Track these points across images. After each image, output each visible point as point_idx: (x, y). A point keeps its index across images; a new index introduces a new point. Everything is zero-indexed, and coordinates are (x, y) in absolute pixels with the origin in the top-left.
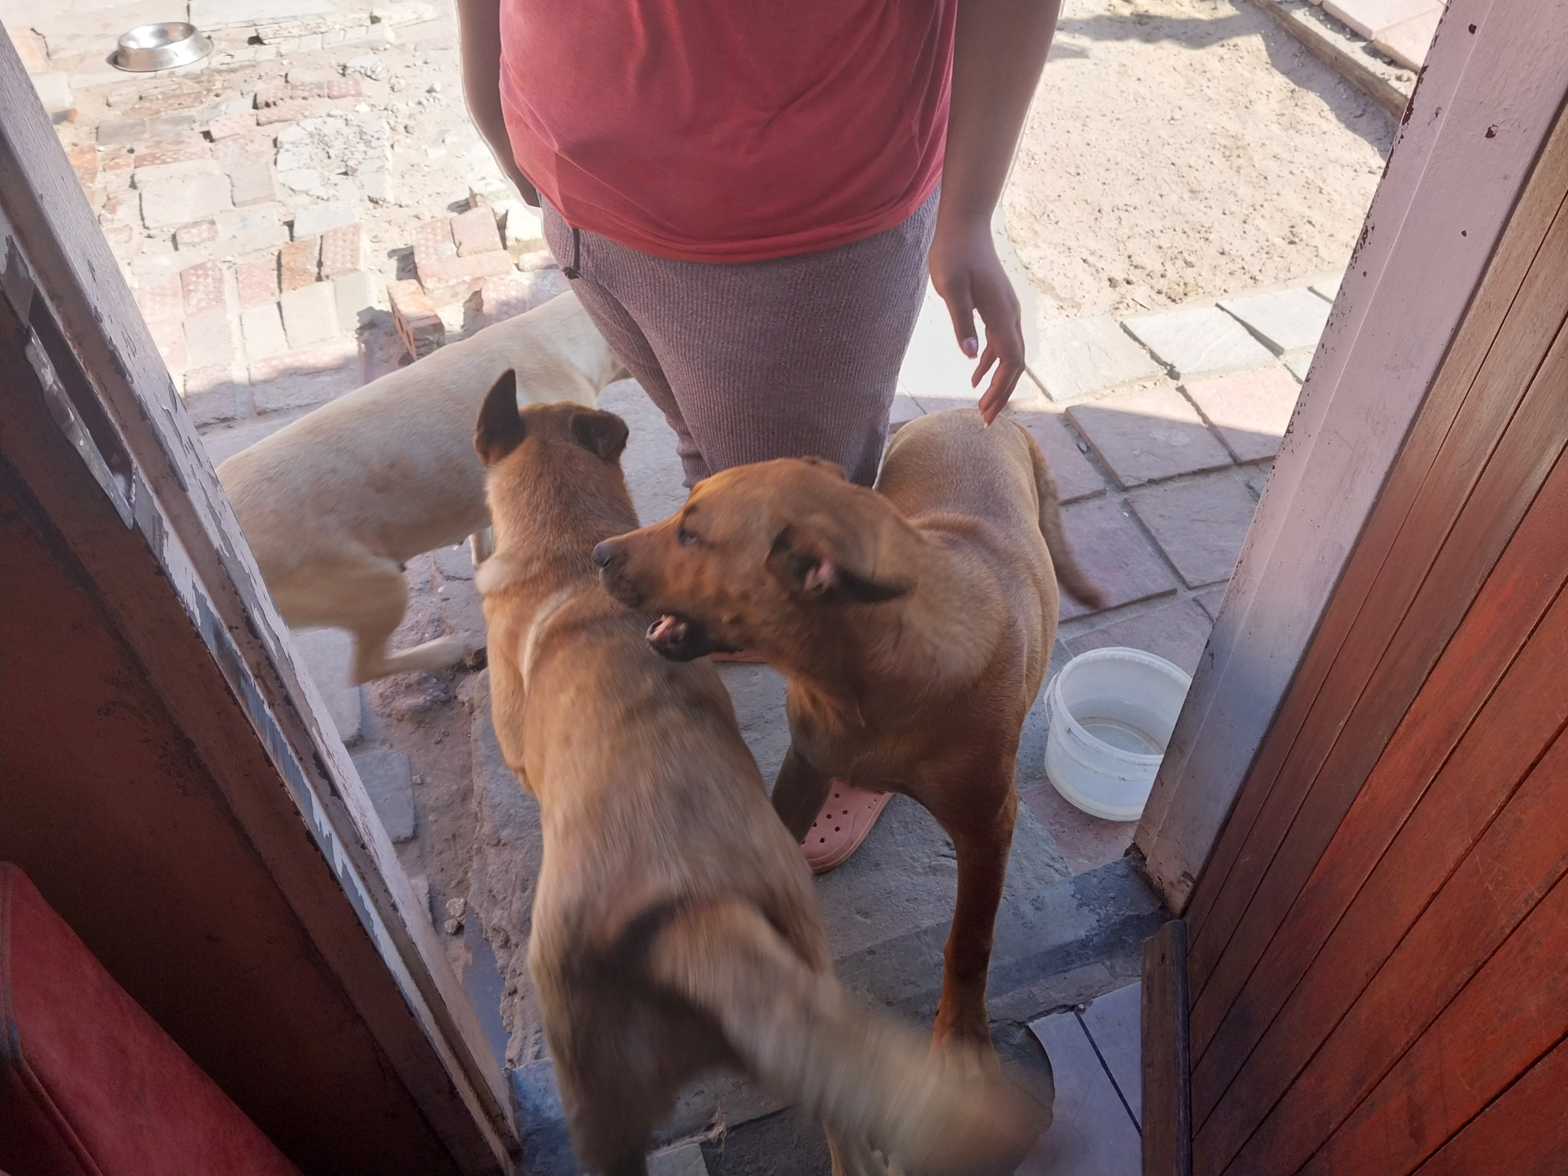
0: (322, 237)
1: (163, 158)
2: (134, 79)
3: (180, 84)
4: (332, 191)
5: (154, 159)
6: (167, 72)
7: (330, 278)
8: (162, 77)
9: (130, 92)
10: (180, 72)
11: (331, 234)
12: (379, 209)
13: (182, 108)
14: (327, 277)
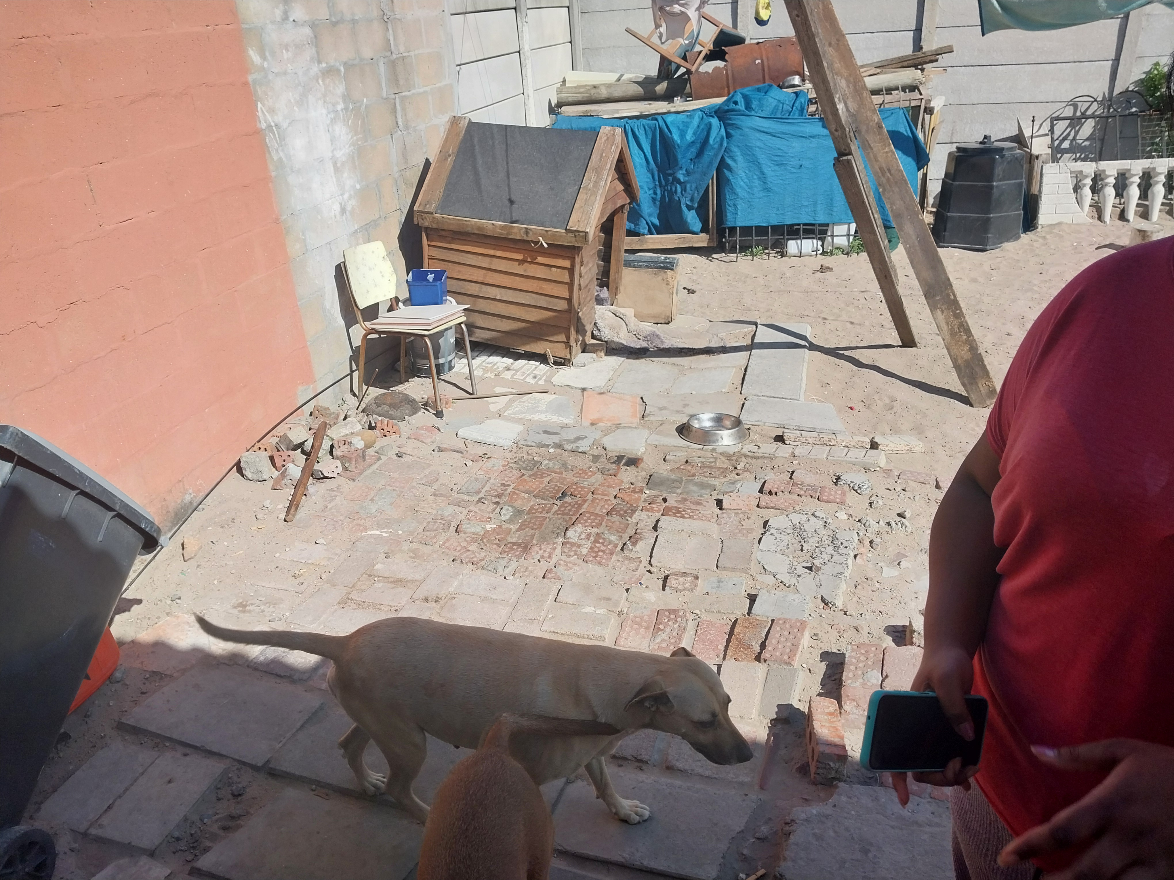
0: (773, 621)
1: (683, 513)
2: (688, 447)
3: (716, 458)
4: (794, 581)
5: (676, 512)
6: (712, 447)
7: (767, 662)
8: (706, 450)
9: (682, 455)
10: (720, 450)
11: (781, 622)
12: (828, 610)
13: (710, 477)
14: (765, 661)
